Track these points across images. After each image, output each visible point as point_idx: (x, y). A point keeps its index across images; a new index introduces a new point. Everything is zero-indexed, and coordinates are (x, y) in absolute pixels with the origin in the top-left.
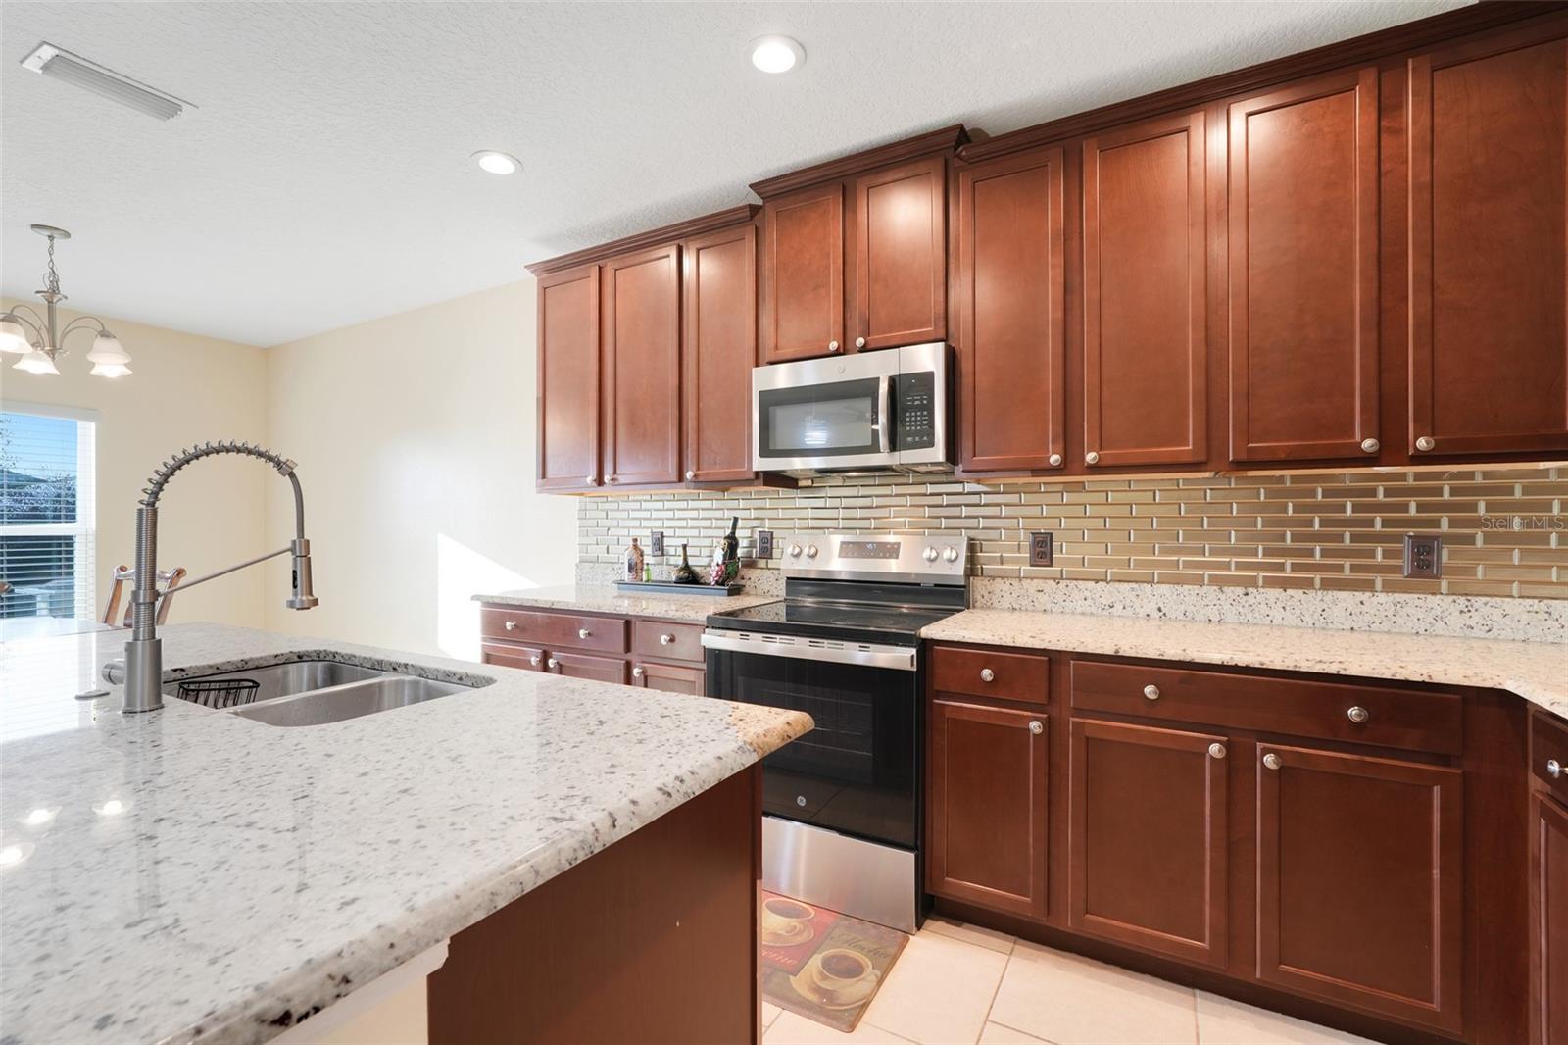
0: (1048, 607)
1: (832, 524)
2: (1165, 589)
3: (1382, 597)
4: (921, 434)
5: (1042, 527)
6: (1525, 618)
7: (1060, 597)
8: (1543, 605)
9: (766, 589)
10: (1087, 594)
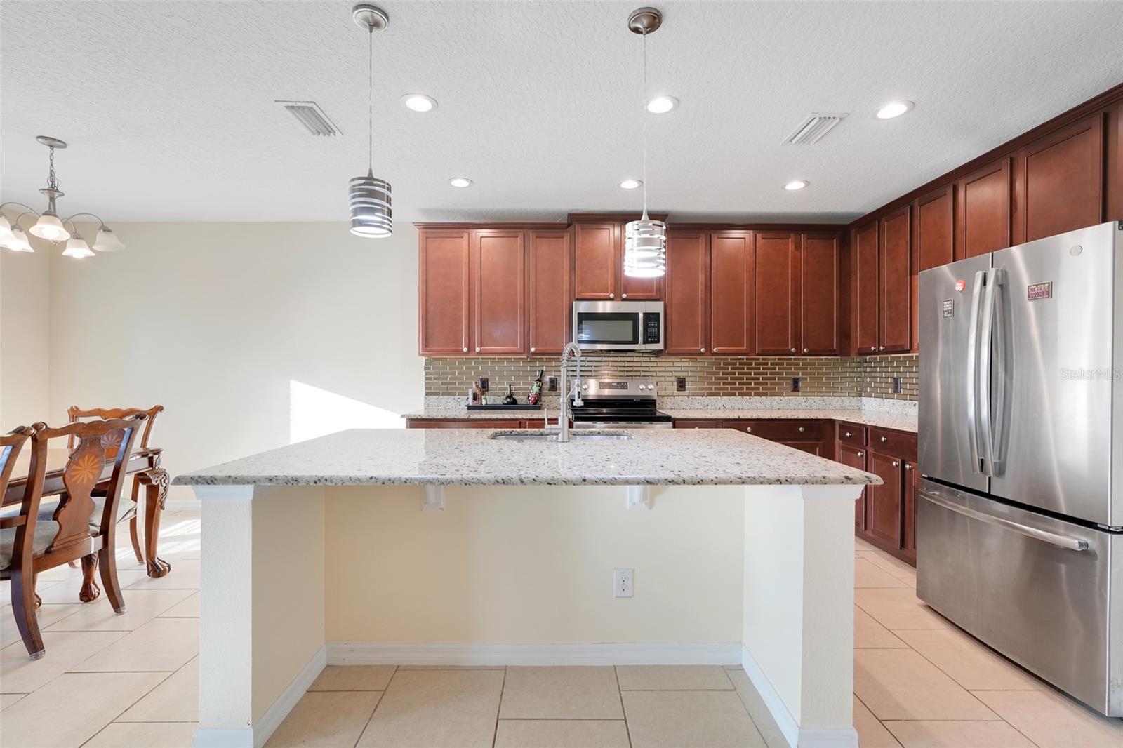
0: (685, 407)
1: (590, 374)
2: (725, 398)
3: (786, 398)
4: (654, 337)
5: (681, 375)
6: (819, 402)
7: (689, 403)
8: (822, 398)
9: (554, 406)
10: (699, 401)
